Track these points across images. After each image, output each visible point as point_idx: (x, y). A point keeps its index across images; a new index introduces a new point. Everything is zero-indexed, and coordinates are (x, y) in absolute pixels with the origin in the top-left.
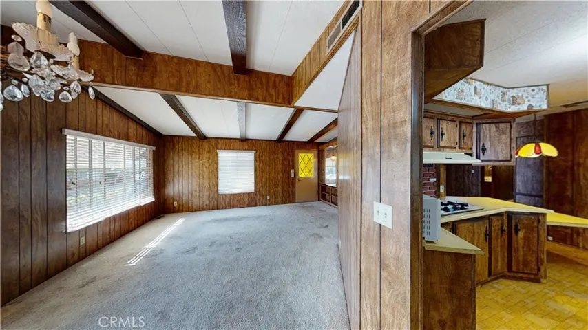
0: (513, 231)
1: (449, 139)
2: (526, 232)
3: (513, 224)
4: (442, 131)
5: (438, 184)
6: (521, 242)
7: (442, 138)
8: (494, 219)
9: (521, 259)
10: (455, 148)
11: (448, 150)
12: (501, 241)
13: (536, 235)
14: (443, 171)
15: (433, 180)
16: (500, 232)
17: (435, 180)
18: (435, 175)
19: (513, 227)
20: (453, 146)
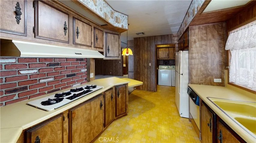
0: (117, 95)
1: (85, 38)
2: (122, 94)
3: (117, 92)
4: (77, 29)
5: (88, 73)
6: (120, 100)
7: (78, 36)
8: (107, 93)
9: (120, 109)
10: (91, 47)
11: (85, 47)
12: (112, 103)
13: (125, 95)
14: (93, 64)
15: (84, 70)
16: (111, 99)
17: (86, 70)
18: (86, 66)
19: (117, 93)
20: (89, 44)
